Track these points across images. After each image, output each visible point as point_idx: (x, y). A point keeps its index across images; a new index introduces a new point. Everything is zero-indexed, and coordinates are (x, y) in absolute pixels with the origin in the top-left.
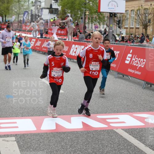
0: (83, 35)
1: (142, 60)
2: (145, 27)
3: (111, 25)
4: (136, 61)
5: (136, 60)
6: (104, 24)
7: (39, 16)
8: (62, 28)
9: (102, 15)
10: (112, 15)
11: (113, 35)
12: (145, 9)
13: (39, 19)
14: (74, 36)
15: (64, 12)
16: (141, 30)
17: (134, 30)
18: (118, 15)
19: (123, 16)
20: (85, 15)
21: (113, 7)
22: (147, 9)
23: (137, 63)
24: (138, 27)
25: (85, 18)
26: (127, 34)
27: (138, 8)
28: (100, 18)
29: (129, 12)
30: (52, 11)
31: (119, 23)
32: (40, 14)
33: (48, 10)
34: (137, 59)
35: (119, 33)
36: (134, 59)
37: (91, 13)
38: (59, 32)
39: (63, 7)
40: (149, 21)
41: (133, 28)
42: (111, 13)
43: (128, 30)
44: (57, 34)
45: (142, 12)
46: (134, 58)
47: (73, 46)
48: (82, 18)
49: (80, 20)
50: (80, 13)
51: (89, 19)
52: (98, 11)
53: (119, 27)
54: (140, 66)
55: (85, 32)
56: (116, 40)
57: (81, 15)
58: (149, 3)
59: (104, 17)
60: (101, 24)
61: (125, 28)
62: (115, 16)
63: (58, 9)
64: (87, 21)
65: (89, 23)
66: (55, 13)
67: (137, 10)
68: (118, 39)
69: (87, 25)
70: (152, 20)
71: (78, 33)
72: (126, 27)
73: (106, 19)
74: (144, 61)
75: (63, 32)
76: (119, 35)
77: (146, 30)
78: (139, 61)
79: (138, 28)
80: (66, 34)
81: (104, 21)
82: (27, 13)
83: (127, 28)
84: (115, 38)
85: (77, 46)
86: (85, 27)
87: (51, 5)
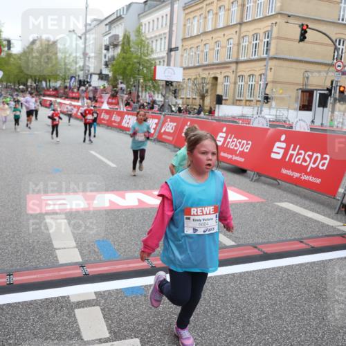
0: (136, 105)
1: (245, 142)
2: (203, 97)
3: (167, 95)
4: (234, 143)
5: (233, 141)
6: (158, 93)
7: (88, 82)
8: (114, 96)
9: (156, 83)
10: (169, 84)
11: (169, 105)
12: (203, 78)
13: (87, 85)
14: (126, 105)
15: (115, 79)
16: (198, 101)
17: (191, 100)
18: (174, 84)
19: (179, 85)
20: (139, 82)
21: (170, 75)
22: (205, 78)
23: (236, 146)
24: (194, 97)
25: (139, 86)
26: (183, 104)
27: (195, 77)
28: (154, 86)
29: (186, 81)
30: (102, 77)
31: (175, 93)
32: (89, 80)
33: (97, 77)
34: (235, 140)
35: (174, 103)
36: (231, 140)
37: (145, 80)
38: (110, 100)
39: (115, 72)
40: (207, 91)
41: (189, 98)
42: (167, 82)
43: (185, 100)
44: (108, 103)
45: (200, 81)
46: (230, 138)
47: (126, 116)
48: (134, 86)
49: (134, 88)
50: (132, 80)
51: (142, 87)
52: (154, 79)
53: (175, 97)
54: (240, 149)
55: (138, 101)
56: (172, 111)
57: (134, 83)
58: (207, 72)
59: (159, 86)
60: (156, 93)
61: (181, 98)
62: (172, 85)
63: (108, 75)
64: (140, 89)
65: (142, 92)
66: (105, 80)
67: (195, 79)
68: (174, 109)
69: (140, 94)
70: (209, 90)
71: (131, 103)
72: (182, 96)
73: (161, 87)
74: (247, 144)
75: (114, 101)
76: (175, 106)
77: (203, 100)
78: (240, 143)
79: (195, 99)
80: (117, 104)
81: (159, 90)
82: (73, 79)
83: (183, 98)
84: (171, 108)
85: (130, 116)
86: (138, 96)
87: (101, 70)
